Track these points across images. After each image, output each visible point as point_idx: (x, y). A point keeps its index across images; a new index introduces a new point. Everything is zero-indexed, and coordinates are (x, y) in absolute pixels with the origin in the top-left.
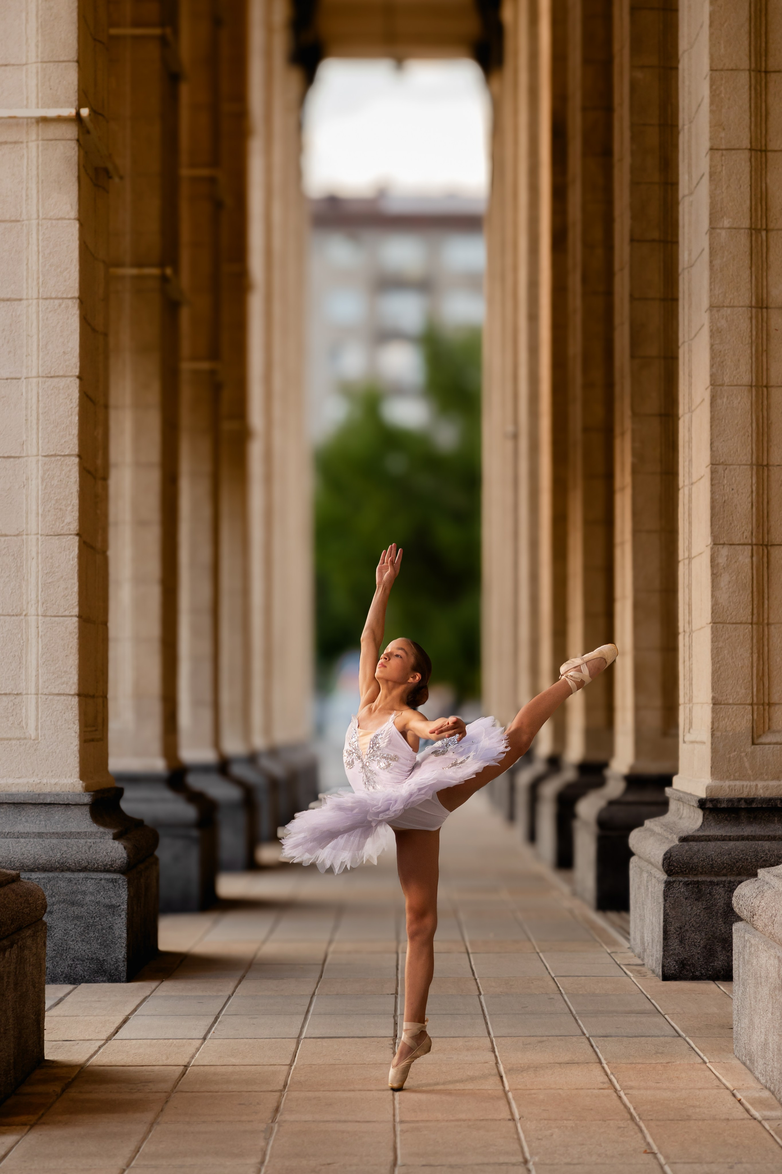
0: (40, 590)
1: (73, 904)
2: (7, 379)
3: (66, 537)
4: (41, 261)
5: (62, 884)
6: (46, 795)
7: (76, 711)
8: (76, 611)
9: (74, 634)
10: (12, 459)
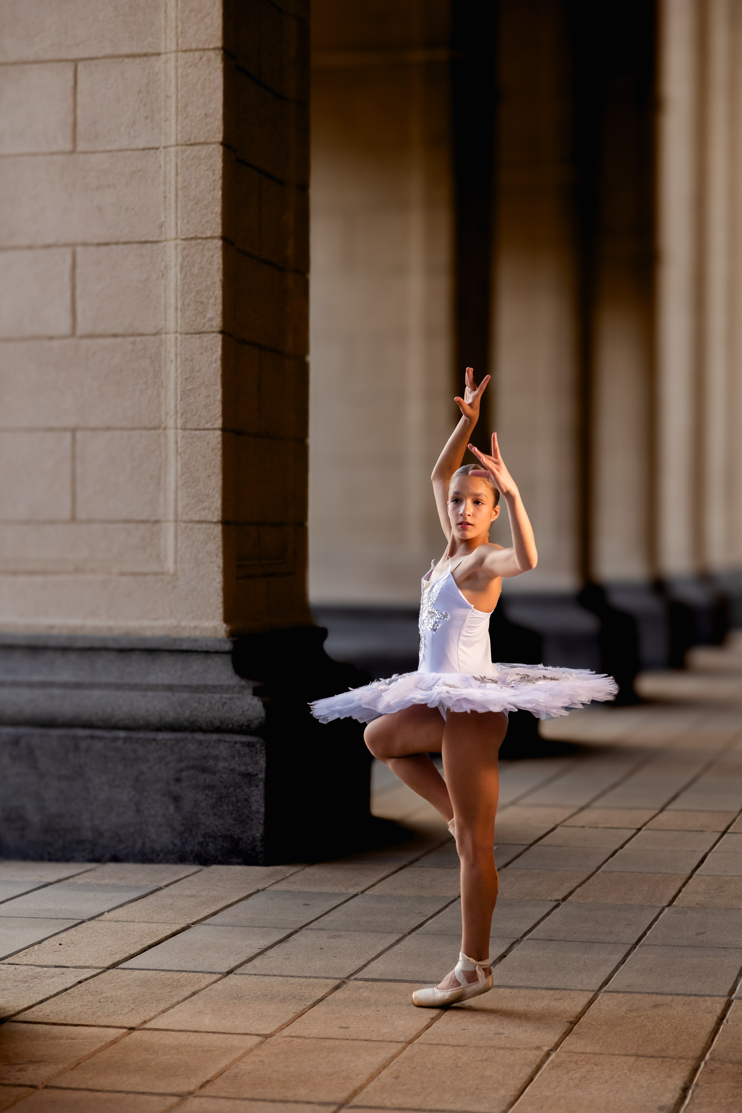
0: (179, 398)
1: (204, 770)
2: (144, 149)
3: (208, 335)
4: (179, 6)
5: (192, 747)
6: (182, 640)
7: (218, 542)
8: (219, 423)
9: (217, 450)
10: (149, 245)
